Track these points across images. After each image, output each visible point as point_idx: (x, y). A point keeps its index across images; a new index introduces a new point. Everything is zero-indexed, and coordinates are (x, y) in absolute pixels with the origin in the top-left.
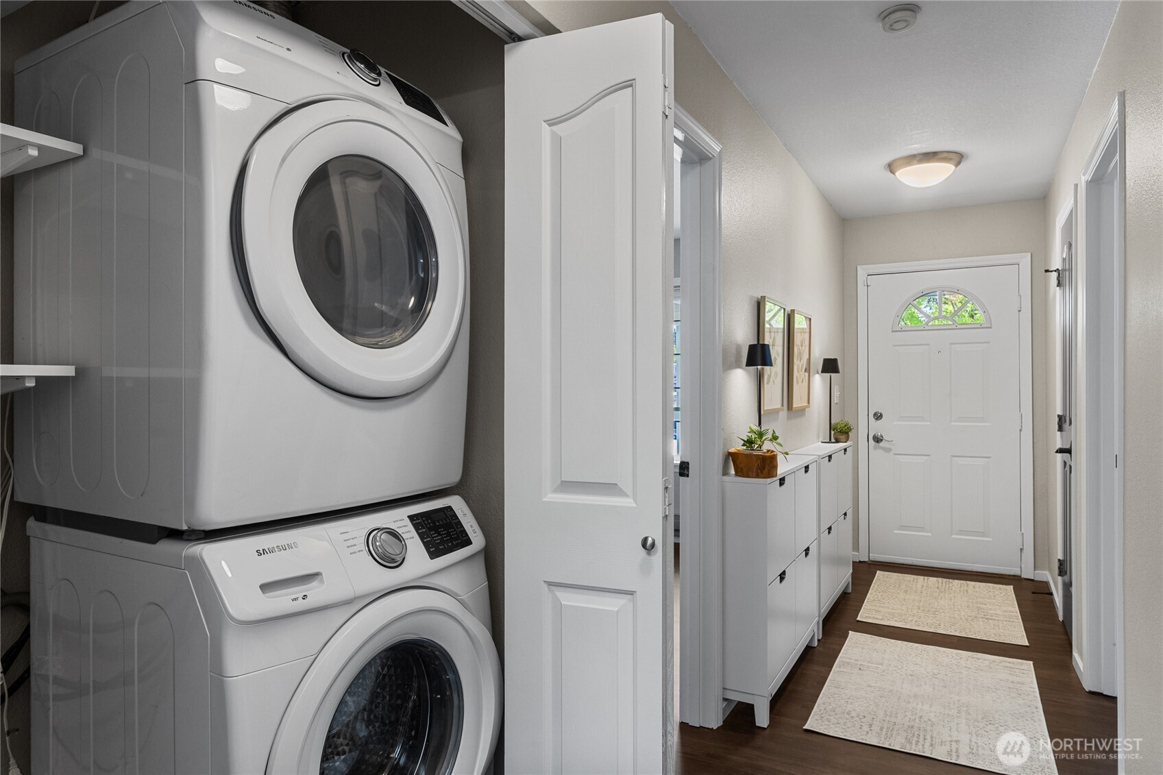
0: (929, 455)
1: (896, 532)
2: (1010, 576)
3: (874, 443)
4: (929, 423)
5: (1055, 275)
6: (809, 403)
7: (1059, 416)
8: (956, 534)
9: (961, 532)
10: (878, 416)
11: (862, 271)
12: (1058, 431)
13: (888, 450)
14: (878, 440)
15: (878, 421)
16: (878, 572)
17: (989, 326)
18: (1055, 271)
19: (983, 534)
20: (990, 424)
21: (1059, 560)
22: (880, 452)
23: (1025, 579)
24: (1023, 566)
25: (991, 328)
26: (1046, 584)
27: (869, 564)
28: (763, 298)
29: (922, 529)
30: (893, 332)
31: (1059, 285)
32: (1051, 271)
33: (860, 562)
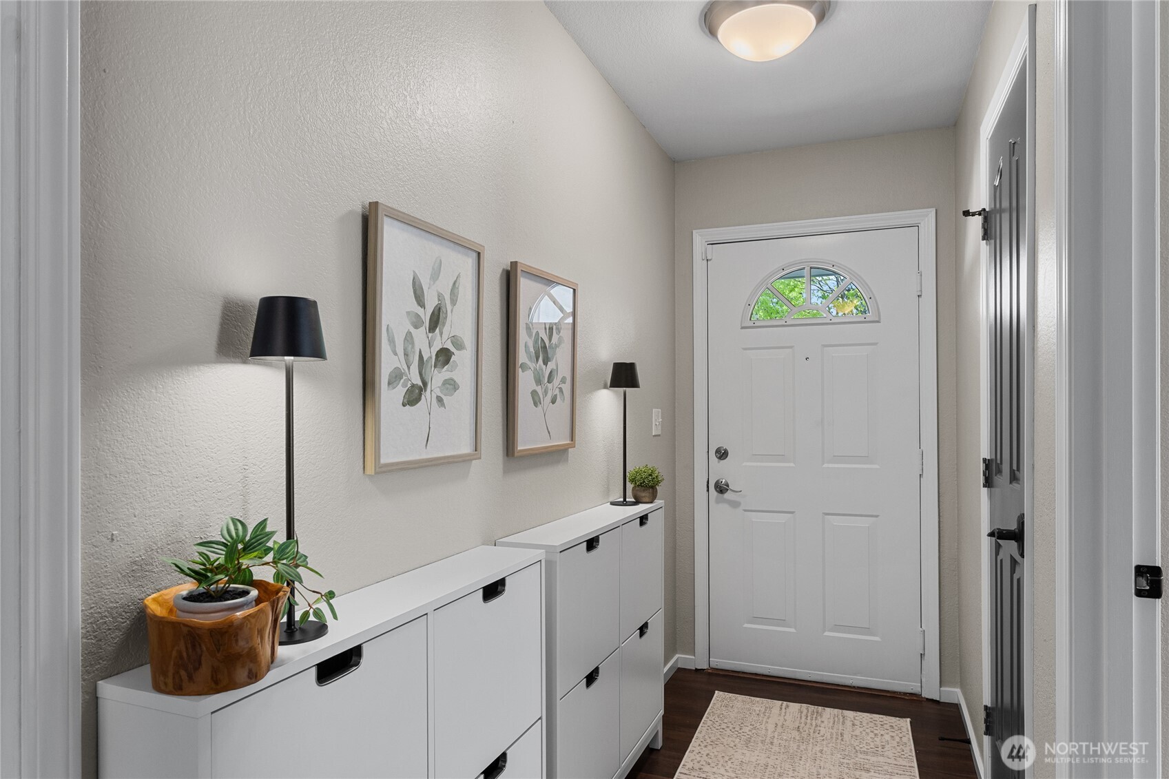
0: (792, 513)
1: (746, 625)
2: (905, 694)
3: (716, 493)
4: (792, 465)
5: (978, 220)
6: (572, 438)
7: (985, 460)
8: (829, 631)
9: (837, 628)
10: (722, 454)
11: (699, 239)
12: (984, 486)
13: (735, 504)
14: (721, 489)
15: (722, 461)
16: (716, 692)
17: (877, 319)
18: (980, 214)
19: (867, 631)
20: (877, 466)
21: (986, 707)
22: (725, 507)
23: (928, 700)
24: (923, 680)
25: (878, 322)
26: (957, 707)
27: (710, 674)
28: (374, 206)
29: (782, 622)
30: (742, 328)
31: (986, 236)
32: (974, 214)
33: (697, 670)
